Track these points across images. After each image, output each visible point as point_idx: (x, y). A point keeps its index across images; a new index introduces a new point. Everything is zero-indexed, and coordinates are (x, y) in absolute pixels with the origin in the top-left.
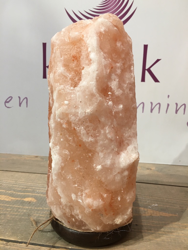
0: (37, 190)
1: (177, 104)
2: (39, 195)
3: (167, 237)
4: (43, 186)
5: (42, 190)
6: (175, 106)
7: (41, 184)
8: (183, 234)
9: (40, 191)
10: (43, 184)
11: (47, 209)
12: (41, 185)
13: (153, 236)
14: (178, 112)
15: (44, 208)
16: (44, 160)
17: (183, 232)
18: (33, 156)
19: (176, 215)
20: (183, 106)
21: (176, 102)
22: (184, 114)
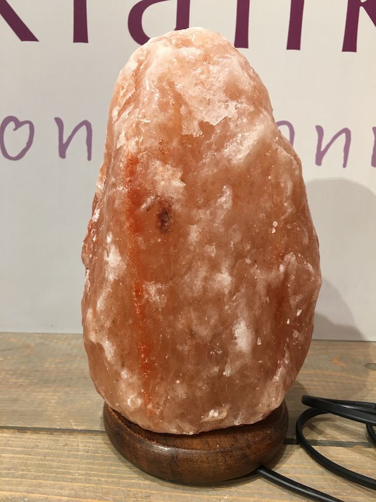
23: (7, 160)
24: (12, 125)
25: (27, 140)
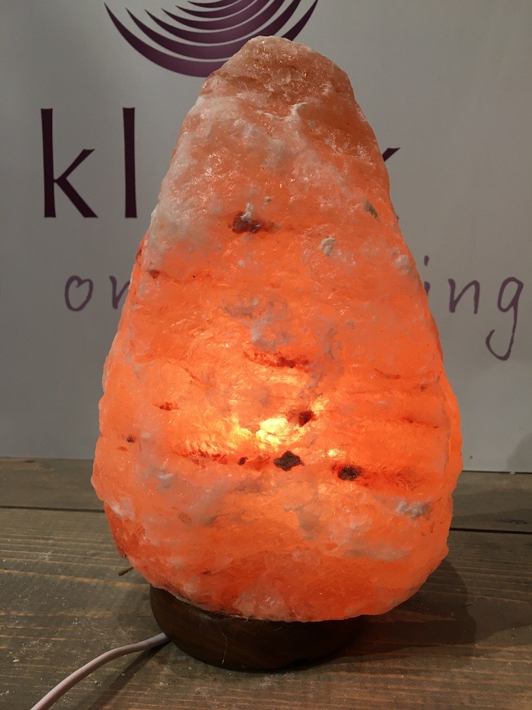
0: (6, 557)
1: (452, 283)
2: (6, 571)
3: (411, 691)
4: (28, 544)
5: (20, 558)
6: (448, 287)
7: (19, 540)
8: (466, 677)
9: (13, 559)
10: (27, 540)
11: (22, 614)
12: (20, 543)
13: (365, 690)
14: (458, 307)
15: (14, 613)
16: (52, 470)
17: (466, 670)
18: (19, 460)
19: (448, 619)
20: (473, 288)
21: (451, 277)
22: (476, 312)
23: (70, 311)
24: (75, 283)
25: (86, 294)
